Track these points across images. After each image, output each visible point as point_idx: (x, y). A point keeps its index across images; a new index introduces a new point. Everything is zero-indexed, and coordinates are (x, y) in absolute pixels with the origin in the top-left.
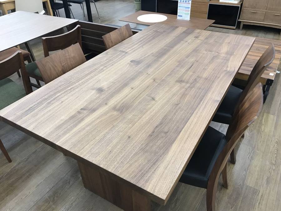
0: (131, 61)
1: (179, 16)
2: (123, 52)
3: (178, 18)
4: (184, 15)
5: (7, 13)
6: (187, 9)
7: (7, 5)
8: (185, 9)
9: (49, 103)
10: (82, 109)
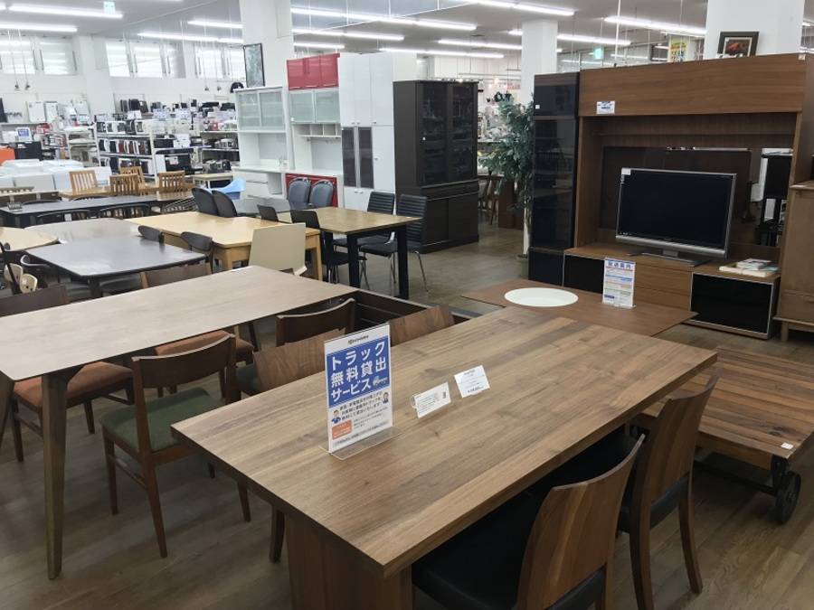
0: (427, 371)
1: (606, 296)
2: (420, 353)
3: (605, 301)
4: (618, 295)
5: (231, 267)
6: (626, 283)
7: (235, 251)
8: (621, 282)
9: (256, 421)
10: (307, 435)
